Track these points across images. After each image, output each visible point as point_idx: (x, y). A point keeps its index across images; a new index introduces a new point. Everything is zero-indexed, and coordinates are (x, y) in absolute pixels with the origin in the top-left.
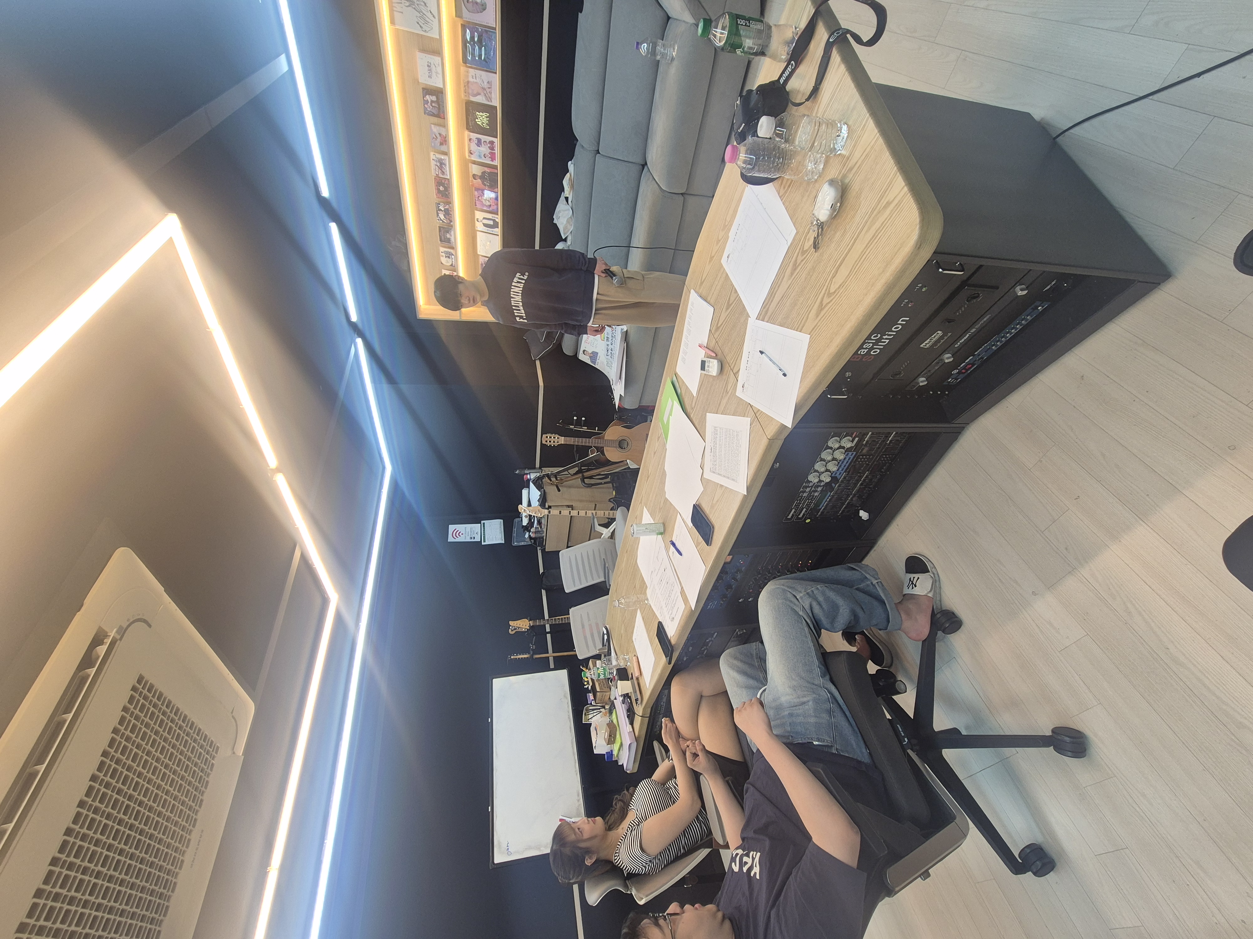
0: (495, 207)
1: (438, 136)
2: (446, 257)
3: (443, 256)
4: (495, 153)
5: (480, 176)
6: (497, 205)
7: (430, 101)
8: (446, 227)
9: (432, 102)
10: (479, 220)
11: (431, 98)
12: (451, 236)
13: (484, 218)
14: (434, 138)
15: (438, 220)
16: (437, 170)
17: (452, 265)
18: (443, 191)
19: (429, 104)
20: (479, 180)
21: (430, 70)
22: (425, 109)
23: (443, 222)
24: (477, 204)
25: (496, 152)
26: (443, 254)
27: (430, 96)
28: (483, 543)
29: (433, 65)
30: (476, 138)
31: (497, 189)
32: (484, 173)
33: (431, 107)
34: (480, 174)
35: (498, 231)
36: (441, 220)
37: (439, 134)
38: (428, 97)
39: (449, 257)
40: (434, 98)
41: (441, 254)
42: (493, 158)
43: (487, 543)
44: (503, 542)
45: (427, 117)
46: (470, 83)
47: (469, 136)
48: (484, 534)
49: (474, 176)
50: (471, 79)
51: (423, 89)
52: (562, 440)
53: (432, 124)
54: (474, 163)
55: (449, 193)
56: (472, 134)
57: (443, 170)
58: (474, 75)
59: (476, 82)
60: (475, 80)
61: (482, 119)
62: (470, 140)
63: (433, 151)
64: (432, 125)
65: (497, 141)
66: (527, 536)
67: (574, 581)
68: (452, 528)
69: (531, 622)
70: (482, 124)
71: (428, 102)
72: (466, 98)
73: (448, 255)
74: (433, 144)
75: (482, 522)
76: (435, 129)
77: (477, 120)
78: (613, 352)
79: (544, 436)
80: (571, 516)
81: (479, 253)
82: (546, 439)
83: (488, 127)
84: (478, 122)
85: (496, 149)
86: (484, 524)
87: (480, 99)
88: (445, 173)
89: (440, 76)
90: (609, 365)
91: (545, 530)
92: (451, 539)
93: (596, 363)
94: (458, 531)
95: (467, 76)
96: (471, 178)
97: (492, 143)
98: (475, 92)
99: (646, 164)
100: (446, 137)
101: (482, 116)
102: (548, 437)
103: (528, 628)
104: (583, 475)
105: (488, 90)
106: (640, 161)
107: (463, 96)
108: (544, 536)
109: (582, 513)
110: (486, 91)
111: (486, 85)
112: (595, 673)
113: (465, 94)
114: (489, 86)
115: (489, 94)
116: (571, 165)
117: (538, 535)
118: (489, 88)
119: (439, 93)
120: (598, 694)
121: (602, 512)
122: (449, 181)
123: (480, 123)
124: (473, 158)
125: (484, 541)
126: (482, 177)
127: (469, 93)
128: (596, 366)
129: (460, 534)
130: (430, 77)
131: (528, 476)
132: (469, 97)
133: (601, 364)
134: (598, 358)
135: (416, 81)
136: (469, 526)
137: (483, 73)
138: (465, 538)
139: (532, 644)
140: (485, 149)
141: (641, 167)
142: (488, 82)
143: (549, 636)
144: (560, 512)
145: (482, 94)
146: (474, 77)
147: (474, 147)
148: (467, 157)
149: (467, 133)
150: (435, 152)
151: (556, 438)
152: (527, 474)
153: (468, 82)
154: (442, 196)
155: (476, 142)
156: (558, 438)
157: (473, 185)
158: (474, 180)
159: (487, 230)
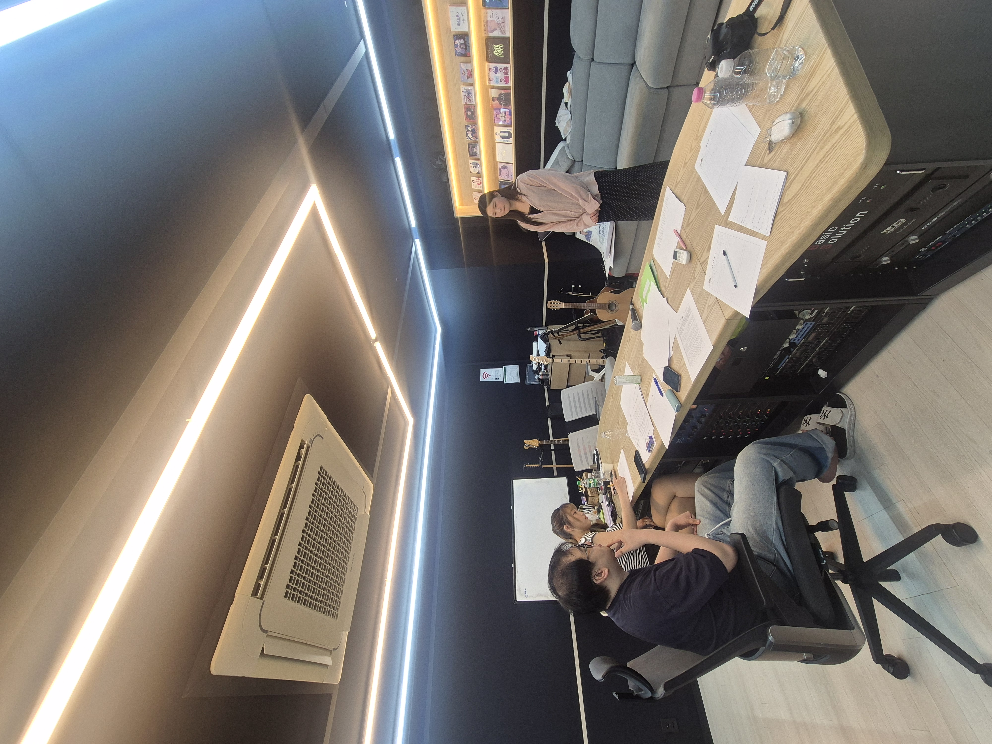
0: (509, 121)
1: (466, 71)
2: (474, 167)
3: (471, 167)
4: (508, 77)
5: (497, 98)
6: (511, 119)
7: (459, 44)
8: (473, 143)
9: (461, 44)
10: (497, 134)
11: (460, 41)
12: (477, 150)
13: (501, 132)
14: (463, 74)
15: (468, 139)
16: (466, 99)
17: (478, 173)
18: (471, 115)
19: (459, 47)
20: (497, 101)
21: (459, 19)
22: (456, 51)
23: (471, 140)
24: (495, 121)
25: (509, 75)
26: (472, 165)
27: (459, 40)
28: (505, 383)
29: (461, 15)
30: (494, 67)
31: (510, 106)
32: (500, 95)
33: (460, 49)
34: (497, 96)
35: (512, 140)
36: (470, 138)
37: (467, 69)
38: (458, 42)
39: (476, 167)
40: (462, 41)
41: (470, 165)
42: (507, 81)
43: (507, 382)
44: (519, 382)
45: (457, 57)
46: (488, 23)
47: (489, 66)
48: (505, 376)
49: (493, 99)
50: (489, 19)
51: (454, 36)
52: (563, 305)
53: (461, 62)
54: (493, 88)
55: (475, 116)
56: (491, 64)
57: (470, 98)
58: (492, 14)
59: (493, 20)
60: (492, 19)
61: (498, 50)
62: (490, 69)
63: (462, 85)
64: (461, 64)
65: (510, 67)
66: (536, 377)
67: (572, 412)
68: (482, 371)
69: (540, 442)
70: (498, 54)
71: (458, 45)
72: (486, 35)
73: (476, 166)
74: (462, 79)
75: (504, 367)
76: (464, 66)
77: (494, 52)
78: (604, 230)
79: (549, 302)
80: (570, 364)
81: (497, 160)
82: (551, 305)
83: (503, 56)
84: (495, 54)
85: (509, 73)
86: (505, 368)
87: (497, 34)
88: (472, 100)
89: (466, 22)
90: (601, 241)
91: (550, 373)
92: (482, 379)
93: (591, 240)
94: (487, 373)
95: (486, 17)
96: (491, 101)
97: (506, 68)
98: (492, 29)
99: (635, 63)
100: (471, 71)
101: (498, 48)
102: (552, 303)
103: (538, 446)
104: (579, 332)
105: (502, 25)
106: (629, 61)
107: (483, 35)
108: (549, 378)
109: (579, 361)
110: (501, 26)
111: (500, 21)
112: (587, 483)
113: (485, 32)
114: (504, 21)
115: (503, 28)
116: (569, 75)
117: (545, 377)
118: (503, 22)
119: (464, 37)
120: (590, 497)
121: (595, 360)
122: (475, 106)
123: (496, 54)
124: (493, 84)
125: (506, 381)
126: (499, 99)
127: (488, 31)
128: (590, 243)
129: (489, 376)
130: (459, 25)
131: (537, 333)
132: (488, 34)
133: (593, 242)
134: (592, 236)
135: (449, 30)
136: (494, 370)
137: (499, 11)
138: (492, 379)
139: (541, 457)
140: (501, 75)
141: (630, 66)
142: (502, 18)
143: (553, 452)
144: (562, 360)
145: (498, 29)
146: (492, 16)
147: (492, 75)
148: (488, 84)
149: (487, 64)
150: (464, 85)
151: (558, 303)
152: (536, 331)
153: (487, 21)
154: (470, 119)
155: (494, 70)
156: (560, 304)
157: (492, 107)
158: (493, 102)
159: (504, 141)
